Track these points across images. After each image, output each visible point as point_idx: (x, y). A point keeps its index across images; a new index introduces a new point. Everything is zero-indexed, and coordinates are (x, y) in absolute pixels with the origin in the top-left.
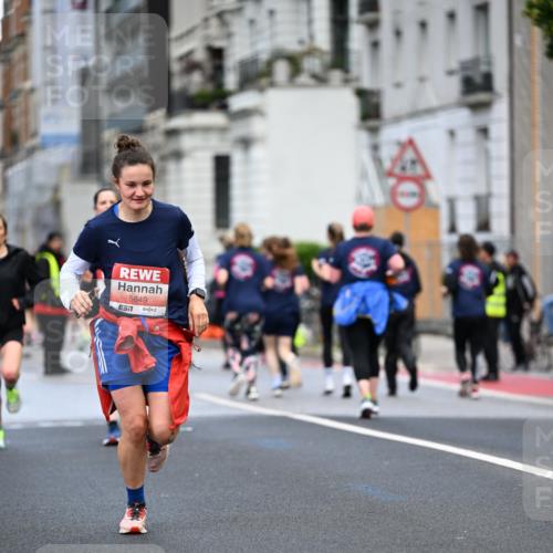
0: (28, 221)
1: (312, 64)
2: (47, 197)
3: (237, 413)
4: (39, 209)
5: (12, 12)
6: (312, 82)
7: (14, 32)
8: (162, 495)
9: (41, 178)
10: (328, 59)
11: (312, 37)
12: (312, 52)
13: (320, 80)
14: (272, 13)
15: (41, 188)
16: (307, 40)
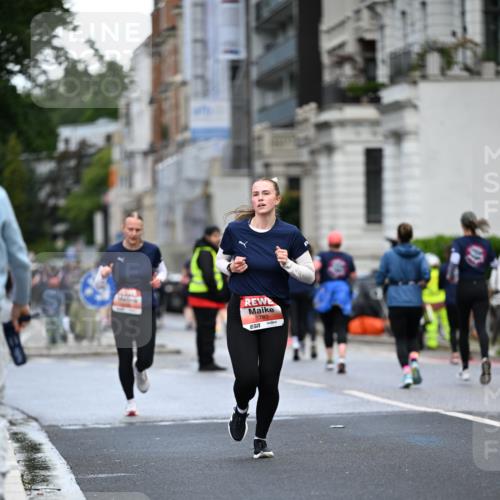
0: (178, 216)
1: (464, 56)
2: (198, 191)
3: (389, 409)
4: (190, 204)
5: (162, 5)
6: (465, 74)
7: (164, 25)
8: (312, 493)
9: (191, 172)
10: (480, 51)
11: (465, 29)
12: (464, 43)
13: (473, 72)
14: (424, 4)
15: (191, 182)
16: (459, 31)
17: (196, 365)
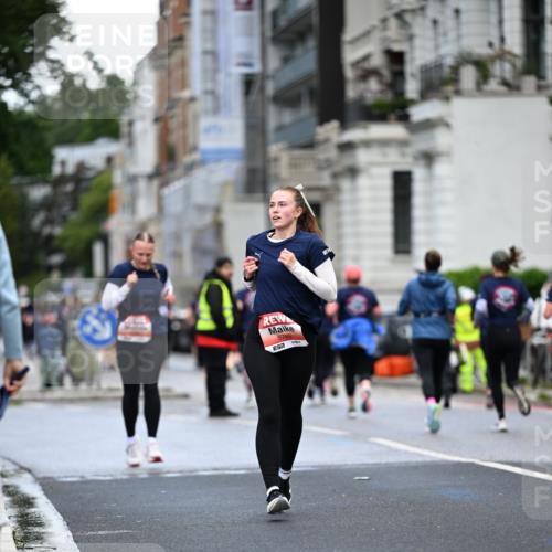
0: (186, 246)
1: (503, 69)
2: (208, 218)
3: (420, 459)
4: (199, 233)
5: (168, 13)
6: (503, 89)
9: (200, 197)
10: (519, 63)
11: (502, 39)
12: (502, 55)
13: (511, 87)
14: (457, 12)
15: (201, 209)
16: (496, 42)
17: (206, 410)
